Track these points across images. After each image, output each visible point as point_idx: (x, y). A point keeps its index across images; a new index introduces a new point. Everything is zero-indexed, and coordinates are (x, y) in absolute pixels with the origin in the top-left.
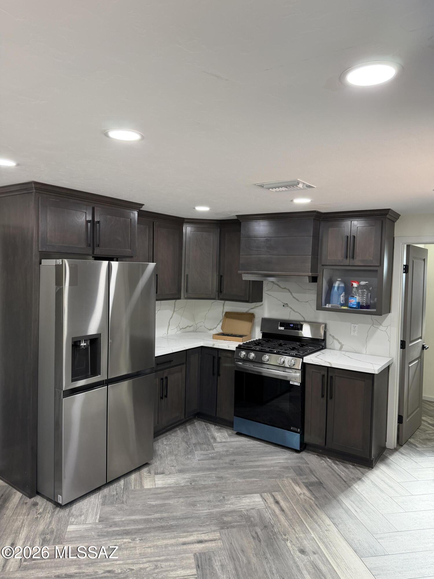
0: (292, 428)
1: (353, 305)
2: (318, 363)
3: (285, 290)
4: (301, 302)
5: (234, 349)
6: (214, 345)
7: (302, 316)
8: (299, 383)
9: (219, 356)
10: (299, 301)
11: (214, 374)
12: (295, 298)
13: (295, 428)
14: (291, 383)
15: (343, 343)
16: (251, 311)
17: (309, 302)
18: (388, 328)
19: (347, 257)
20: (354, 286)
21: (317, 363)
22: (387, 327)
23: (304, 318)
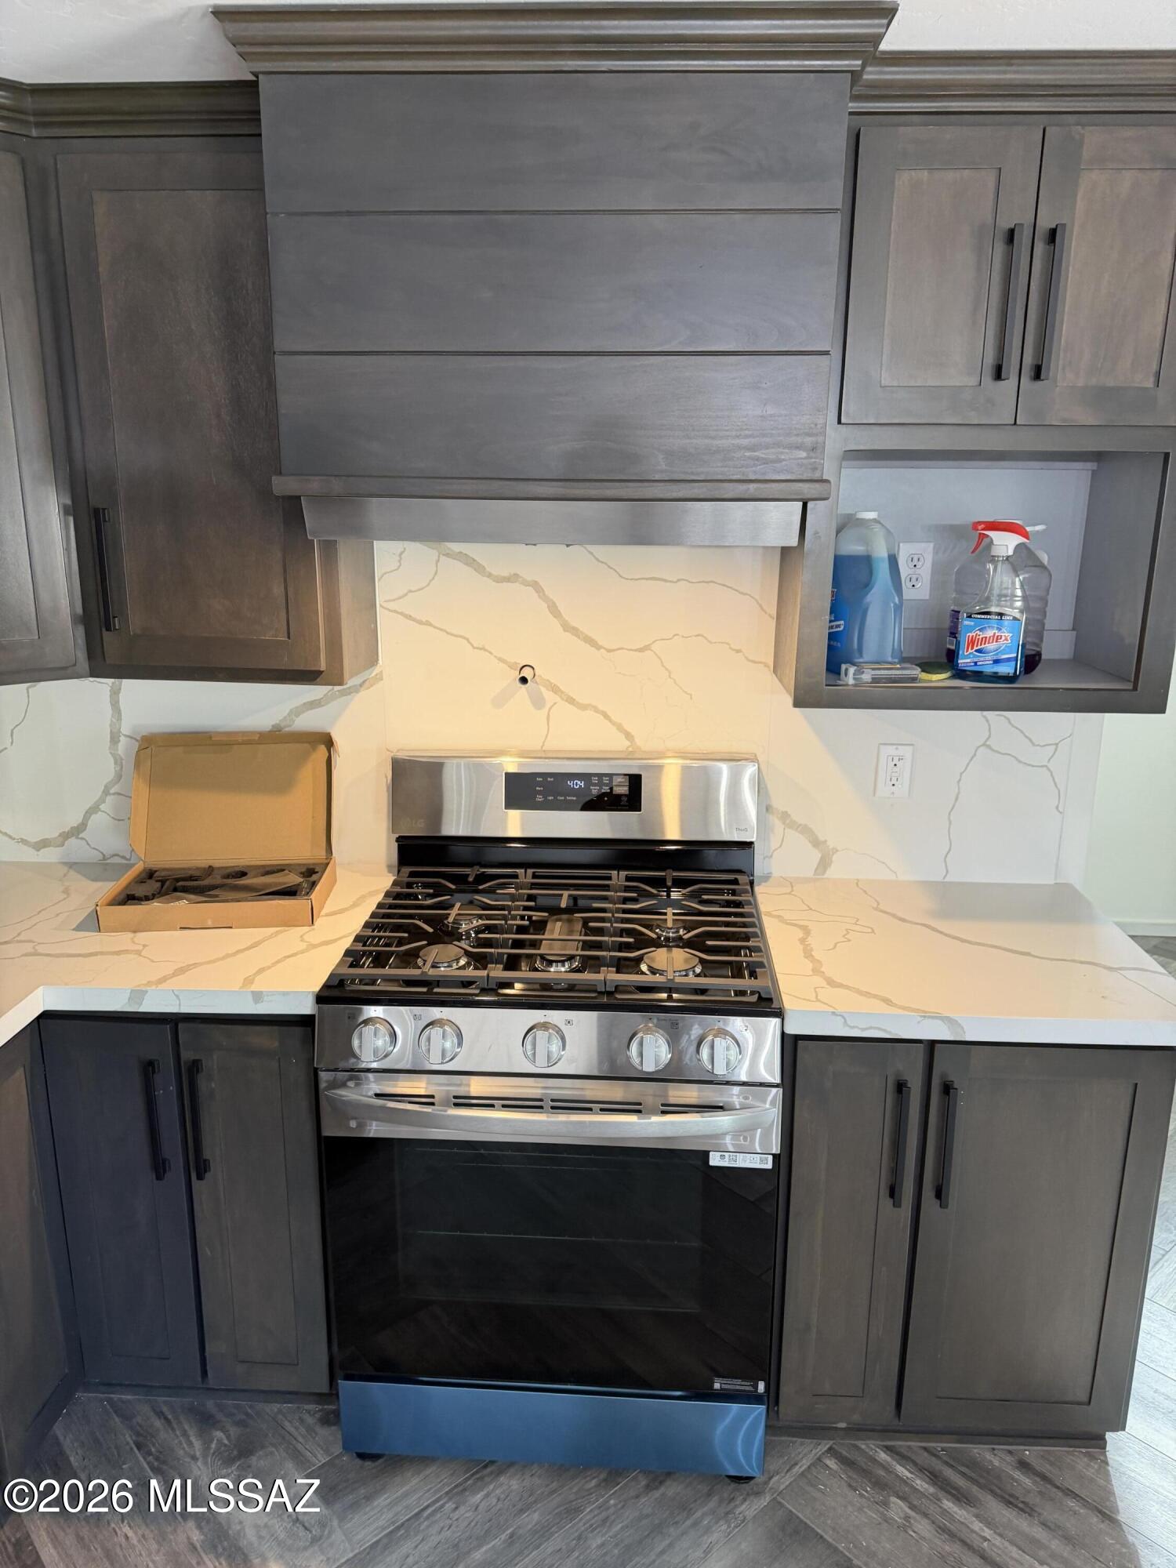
0: (717, 1386)
1: (996, 662)
2: (879, 1029)
3: (516, 586)
4: (609, 651)
5: (307, 1007)
6: (138, 994)
7: (620, 728)
8: (770, 1158)
9: (187, 1055)
10: (598, 647)
11: (160, 1167)
12: (574, 631)
13: (739, 1382)
14: (715, 1160)
15: (831, 844)
16: (308, 722)
17: (653, 647)
18: (1059, 749)
19: (998, 374)
20: (996, 551)
21: (871, 1028)
22: (1054, 747)
23: (628, 736)
